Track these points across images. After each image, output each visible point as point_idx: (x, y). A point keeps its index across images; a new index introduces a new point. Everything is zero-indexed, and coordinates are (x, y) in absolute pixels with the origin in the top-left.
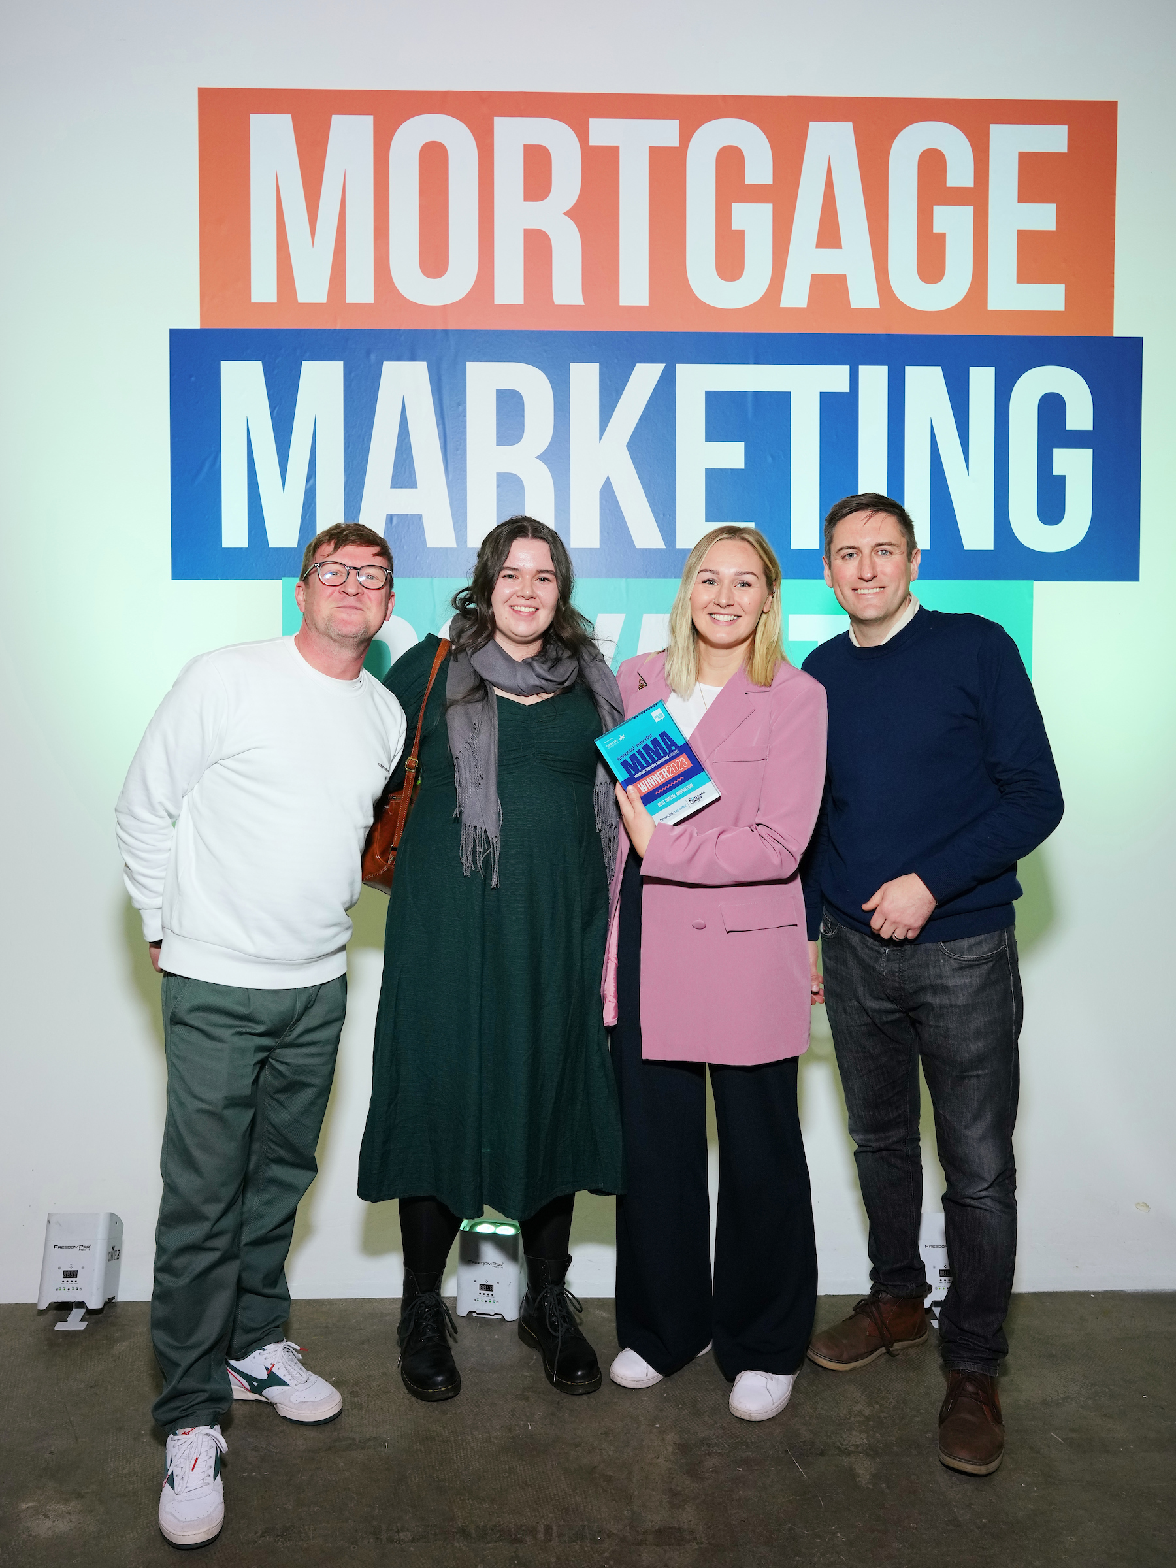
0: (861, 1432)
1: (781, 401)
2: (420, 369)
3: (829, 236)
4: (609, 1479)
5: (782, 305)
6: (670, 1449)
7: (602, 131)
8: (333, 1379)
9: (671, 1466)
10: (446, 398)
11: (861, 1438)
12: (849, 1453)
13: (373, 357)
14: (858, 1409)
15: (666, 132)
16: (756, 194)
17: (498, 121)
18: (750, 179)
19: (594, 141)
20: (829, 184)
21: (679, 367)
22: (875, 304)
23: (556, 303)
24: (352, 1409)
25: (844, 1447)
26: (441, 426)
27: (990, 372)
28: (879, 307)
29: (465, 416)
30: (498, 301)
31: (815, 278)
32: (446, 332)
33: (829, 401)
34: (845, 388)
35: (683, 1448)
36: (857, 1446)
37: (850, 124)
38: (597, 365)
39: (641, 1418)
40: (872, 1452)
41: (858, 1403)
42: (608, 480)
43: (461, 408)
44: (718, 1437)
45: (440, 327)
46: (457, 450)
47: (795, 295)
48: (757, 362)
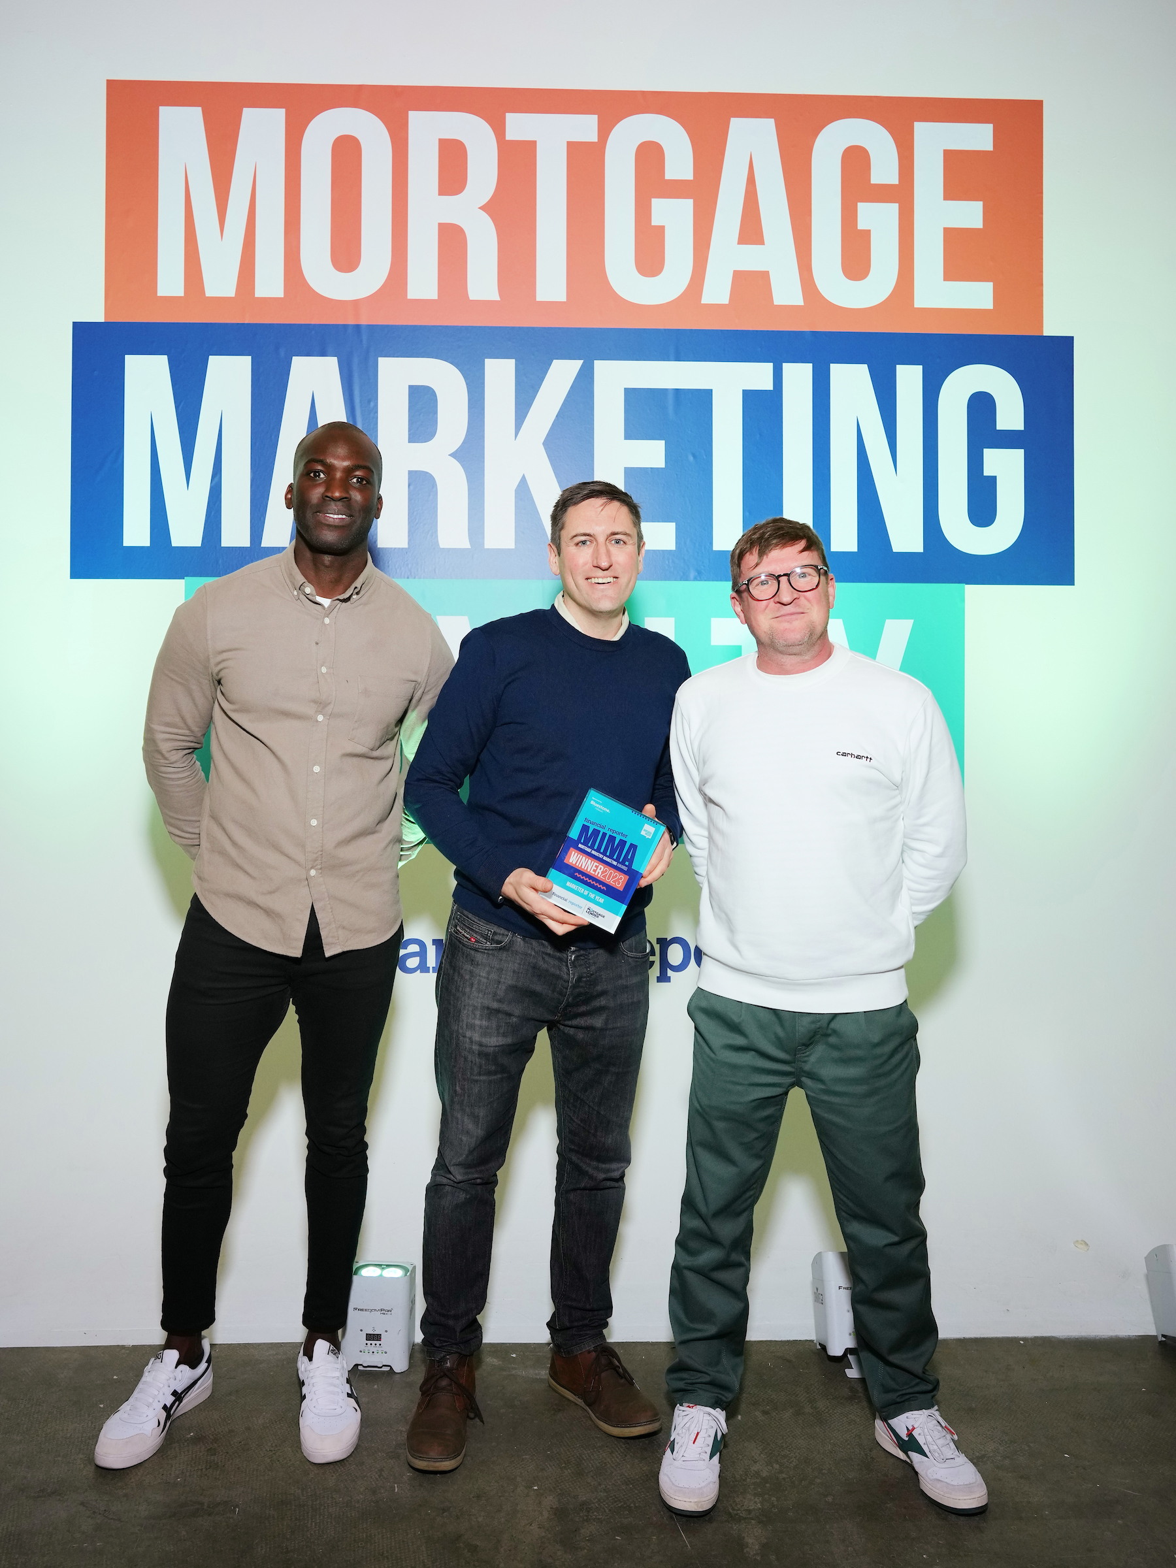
0: (755, 1495)
1: (703, 399)
2: (330, 365)
3: (751, 231)
4: (474, 1549)
5: (704, 301)
6: (546, 1514)
7: (519, 125)
8: (192, 1434)
9: (543, 1534)
10: (357, 394)
11: (755, 1502)
12: (739, 1520)
13: (282, 352)
14: (755, 1469)
15: (584, 127)
16: (676, 190)
17: (412, 114)
18: (670, 175)
19: (511, 135)
20: (751, 180)
21: (598, 364)
22: (800, 302)
23: (472, 297)
24: (207, 1469)
25: (735, 1512)
27: (918, 370)
28: (802, 303)
30: (410, 296)
31: (737, 274)
32: (358, 327)
33: (751, 398)
34: (768, 386)
35: (560, 1513)
36: (749, 1511)
37: (772, 120)
38: (513, 362)
39: (519, 1479)
40: (765, 1518)
41: (756, 1462)
42: (524, 478)
43: (372, 404)
44: (599, 1500)
45: (351, 322)
47: (717, 291)
48: (678, 359)
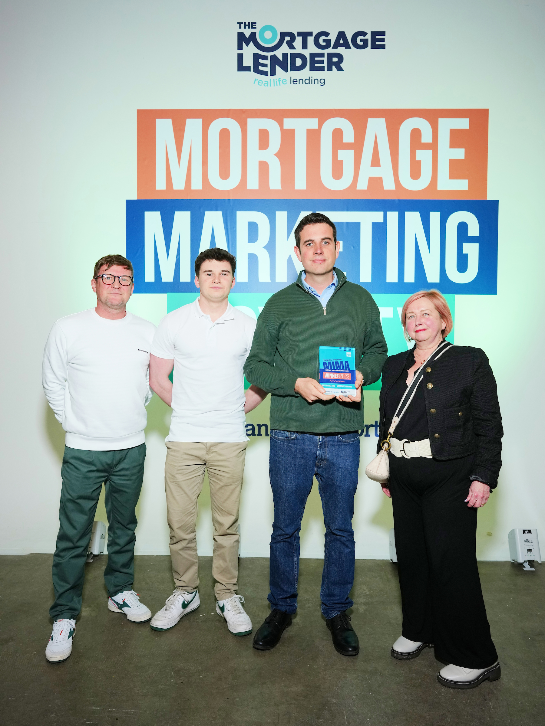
1: (357, 225)
2: (219, 214)
3: (376, 162)
5: (358, 189)
7: (289, 123)
10: (229, 224)
13: (202, 210)
15: (313, 123)
16: (348, 146)
17: (249, 120)
18: (345, 141)
19: (286, 127)
20: (376, 142)
23: (271, 188)
26: (227, 236)
27: (438, 213)
28: (395, 189)
29: (236, 232)
30: (248, 188)
31: (370, 178)
32: (229, 200)
33: (375, 225)
34: (382, 220)
37: (384, 119)
38: (286, 212)
42: (290, 255)
43: (234, 229)
45: (227, 198)
46: (233, 245)
47: (363, 185)
48: (348, 211)
